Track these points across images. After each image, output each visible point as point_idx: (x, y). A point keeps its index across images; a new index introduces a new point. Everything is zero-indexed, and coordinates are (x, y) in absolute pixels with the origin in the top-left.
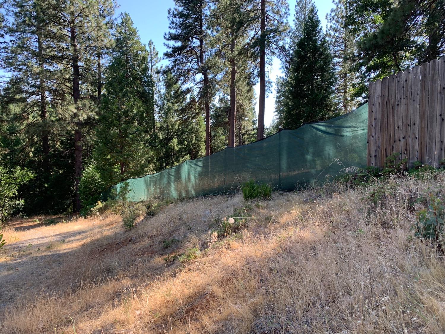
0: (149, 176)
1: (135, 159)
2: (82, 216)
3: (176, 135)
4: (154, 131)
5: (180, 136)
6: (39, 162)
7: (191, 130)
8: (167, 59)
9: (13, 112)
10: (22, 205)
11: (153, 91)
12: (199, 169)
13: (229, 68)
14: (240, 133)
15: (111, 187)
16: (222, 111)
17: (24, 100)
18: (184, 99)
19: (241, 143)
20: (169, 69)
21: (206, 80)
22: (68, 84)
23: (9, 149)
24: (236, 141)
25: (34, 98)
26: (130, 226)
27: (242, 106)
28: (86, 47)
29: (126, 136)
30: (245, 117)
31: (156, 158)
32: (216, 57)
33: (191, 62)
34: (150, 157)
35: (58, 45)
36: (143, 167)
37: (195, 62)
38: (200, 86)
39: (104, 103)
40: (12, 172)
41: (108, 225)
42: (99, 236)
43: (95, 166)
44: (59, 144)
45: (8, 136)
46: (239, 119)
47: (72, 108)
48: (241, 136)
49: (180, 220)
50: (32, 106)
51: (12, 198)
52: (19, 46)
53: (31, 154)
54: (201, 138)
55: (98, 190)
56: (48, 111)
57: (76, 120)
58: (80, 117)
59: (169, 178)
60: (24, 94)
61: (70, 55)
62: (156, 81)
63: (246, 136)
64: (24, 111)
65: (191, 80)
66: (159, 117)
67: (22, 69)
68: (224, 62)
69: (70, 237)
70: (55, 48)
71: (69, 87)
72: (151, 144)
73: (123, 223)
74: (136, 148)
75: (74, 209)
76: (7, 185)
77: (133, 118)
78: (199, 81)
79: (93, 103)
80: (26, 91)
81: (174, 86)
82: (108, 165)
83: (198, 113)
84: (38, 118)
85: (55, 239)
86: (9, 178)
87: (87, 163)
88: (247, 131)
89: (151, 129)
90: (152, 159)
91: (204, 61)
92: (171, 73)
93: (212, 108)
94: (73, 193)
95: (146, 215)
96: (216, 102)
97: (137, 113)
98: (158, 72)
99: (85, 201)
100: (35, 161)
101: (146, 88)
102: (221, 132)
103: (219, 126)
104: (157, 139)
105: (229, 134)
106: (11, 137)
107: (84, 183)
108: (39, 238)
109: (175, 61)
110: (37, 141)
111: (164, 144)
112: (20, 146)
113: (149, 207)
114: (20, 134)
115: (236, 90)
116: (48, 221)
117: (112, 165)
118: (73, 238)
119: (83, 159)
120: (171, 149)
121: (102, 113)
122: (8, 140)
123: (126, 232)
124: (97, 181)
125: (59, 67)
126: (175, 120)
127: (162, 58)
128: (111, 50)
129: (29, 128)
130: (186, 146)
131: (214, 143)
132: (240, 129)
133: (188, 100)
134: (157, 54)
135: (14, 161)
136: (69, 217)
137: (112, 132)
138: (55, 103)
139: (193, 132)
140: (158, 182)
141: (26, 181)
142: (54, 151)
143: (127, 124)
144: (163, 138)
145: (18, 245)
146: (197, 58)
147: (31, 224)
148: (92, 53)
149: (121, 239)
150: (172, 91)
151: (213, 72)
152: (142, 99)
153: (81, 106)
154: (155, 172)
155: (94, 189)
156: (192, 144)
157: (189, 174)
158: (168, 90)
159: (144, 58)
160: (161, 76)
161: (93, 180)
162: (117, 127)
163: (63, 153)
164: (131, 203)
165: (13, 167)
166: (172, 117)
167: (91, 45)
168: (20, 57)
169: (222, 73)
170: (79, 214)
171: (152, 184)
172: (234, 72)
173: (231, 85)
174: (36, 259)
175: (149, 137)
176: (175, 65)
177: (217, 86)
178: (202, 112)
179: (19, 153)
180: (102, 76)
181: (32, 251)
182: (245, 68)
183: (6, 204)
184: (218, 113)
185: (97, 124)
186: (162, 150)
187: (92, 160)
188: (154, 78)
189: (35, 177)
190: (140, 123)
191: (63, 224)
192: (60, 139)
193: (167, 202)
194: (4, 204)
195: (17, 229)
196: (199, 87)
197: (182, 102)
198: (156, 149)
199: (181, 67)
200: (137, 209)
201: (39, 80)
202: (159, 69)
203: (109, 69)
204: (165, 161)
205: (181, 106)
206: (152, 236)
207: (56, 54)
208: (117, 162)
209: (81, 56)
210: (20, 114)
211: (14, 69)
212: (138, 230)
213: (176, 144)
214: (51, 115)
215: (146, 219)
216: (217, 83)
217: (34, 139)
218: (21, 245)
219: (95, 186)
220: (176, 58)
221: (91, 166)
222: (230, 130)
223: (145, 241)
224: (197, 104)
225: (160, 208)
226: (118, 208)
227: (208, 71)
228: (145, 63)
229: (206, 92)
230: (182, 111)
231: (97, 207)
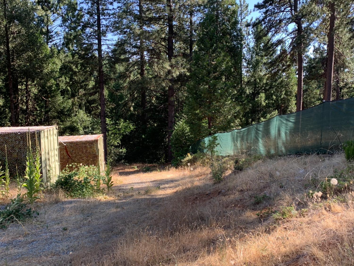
0: (236, 131)
1: (223, 114)
2: (174, 166)
3: (264, 90)
4: (241, 86)
5: (268, 90)
6: (138, 115)
7: (281, 84)
8: (258, 11)
9: (118, 71)
10: (124, 153)
11: (242, 45)
12: (291, 124)
13: (327, 14)
14: (338, 87)
15: (200, 141)
16: (317, 63)
17: (127, 60)
18: (274, 51)
19: (339, 97)
20: (259, 21)
21: (299, 30)
22: (163, 43)
23: (115, 104)
24: (333, 96)
25: (135, 58)
26: (219, 179)
27: (342, 56)
28: (180, 6)
29: (215, 91)
30: (345, 68)
31: (242, 113)
32: (312, 4)
33: (283, 11)
34: (236, 113)
35: (155, 7)
36: (229, 122)
37: (289, 11)
38: (293, 36)
39: (195, 60)
40: (117, 123)
41: (197, 176)
42: (189, 185)
43: (185, 120)
44: (154, 99)
45: (115, 92)
46: (337, 71)
47: (167, 66)
48: (338, 89)
49: (270, 177)
50: (133, 65)
51: (116, 147)
52: (124, 11)
53: (132, 109)
54: (291, 92)
55: (187, 143)
56: (146, 69)
57: (170, 77)
58: (174, 74)
59: (257, 133)
60: (128, 54)
61: (166, 15)
62: (245, 34)
63: (345, 90)
64: (127, 70)
65: (282, 30)
66: (247, 72)
67: (127, 32)
68: (322, 8)
69: (164, 184)
70: (154, 9)
71: (164, 46)
72: (238, 99)
73: (211, 175)
74: (224, 103)
75: (166, 160)
76: (113, 135)
77: (222, 74)
78: (292, 31)
79: (185, 60)
80: (129, 52)
81: (264, 38)
82: (197, 119)
83: (289, 66)
84: (138, 76)
85: (151, 184)
86: (115, 129)
87: (178, 117)
88: (346, 84)
89: (238, 84)
90: (238, 115)
91: (298, 10)
92: (262, 25)
93: (305, 60)
94: (165, 145)
95: (233, 169)
96: (310, 52)
97: (226, 68)
98: (248, 25)
99: (176, 152)
100: (135, 114)
101: (235, 43)
102: (315, 86)
103: (312, 79)
104: (244, 95)
105: (325, 88)
106: (117, 93)
107: (175, 136)
108: (138, 183)
109: (266, 13)
110: (137, 97)
111: (250, 100)
112: (123, 101)
113: (237, 162)
114: (123, 90)
115: (335, 38)
116: (144, 168)
117: (200, 119)
118: (167, 186)
119: (175, 113)
120: (258, 104)
121: (193, 69)
122: (114, 95)
123: (215, 184)
124: (187, 134)
125: (156, 27)
126: (264, 73)
127: (252, 10)
128: (202, 7)
129: (131, 85)
130: (274, 101)
131: (306, 98)
132: (338, 82)
133: (278, 53)
134: (247, 6)
135: (119, 114)
136: (163, 166)
137: (202, 87)
138: (152, 62)
139: (282, 86)
140: (245, 138)
141: (128, 131)
142: (151, 106)
143: (216, 80)
144: (250, 93)
145: (123, 187)
146: (291, 6)
147: (131, 170)
148: (185, 11)
149: (210, 190)
150: (261, 44)
151: (308, 20)
152: (230, 54)
153: (174, 63)
154: (240, 128)
155: (184, 142)
156: (281, 100)
157: (279, 131)
158: (257, 43)
159: (234, 12)
160: (250, 29)
161: (183, 133)
162: (206, 82)
163: (158, 108)
164: (218, 156)
165: (117, 120)
166: (261, 71)
167: (185, 4)
168: (125, 21)
169: (318, 20)
170: (171, 164)
171: (239, 139)
172: (333, 19)
173: (328, 33)
174: (137, 201)
175: (236, 92)
176: (266, 16)
177: (312, 35)
178: (294, 64)
179: (123, 108)
180: (194, 33)
181: (134, 194)
182: (348, 13)
183: (112, 151)
184: (312, 64)
185: (188, 81)
186: (248, 105)
187: (183, 115)
188: (244, 32)
189: (135, 129)
190: (227, 78)
191: (157, 172)
192: (155, 95)
193: (255, 158)
194: (111, 151)
195: (121, 174)
196: (291, 38)
197: (272, 55)
198: (242, 104)
199: (273, 18)
200: (224, 163)
201: (139, 41)
202: (249, 21)
203: (200, 26)
204: (251, 117)
205: (271, 59)
206: (242, 191)
207: (154, 15)
208: (205, 117)
209: (176, 15)
210: (124, 73)
211: (120, 33)
212: (227, 183)
213: (263, 99)
214: (148, 73)
215: (234, 173)
216: (313, 32)
217: (134, 95)
218: (124, 188)
219: (185, 139)
220: (267, 9)
221: (182, 120)
222: (325, 83)
223: (234, 194)
224: (289, 56)
225: (248, 163)
226: (206, 161)
227: (302, 19)
228: (235, 16)
229: (299, 42)
230: (272, 64)
231: (187, 159)
